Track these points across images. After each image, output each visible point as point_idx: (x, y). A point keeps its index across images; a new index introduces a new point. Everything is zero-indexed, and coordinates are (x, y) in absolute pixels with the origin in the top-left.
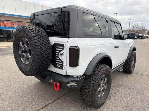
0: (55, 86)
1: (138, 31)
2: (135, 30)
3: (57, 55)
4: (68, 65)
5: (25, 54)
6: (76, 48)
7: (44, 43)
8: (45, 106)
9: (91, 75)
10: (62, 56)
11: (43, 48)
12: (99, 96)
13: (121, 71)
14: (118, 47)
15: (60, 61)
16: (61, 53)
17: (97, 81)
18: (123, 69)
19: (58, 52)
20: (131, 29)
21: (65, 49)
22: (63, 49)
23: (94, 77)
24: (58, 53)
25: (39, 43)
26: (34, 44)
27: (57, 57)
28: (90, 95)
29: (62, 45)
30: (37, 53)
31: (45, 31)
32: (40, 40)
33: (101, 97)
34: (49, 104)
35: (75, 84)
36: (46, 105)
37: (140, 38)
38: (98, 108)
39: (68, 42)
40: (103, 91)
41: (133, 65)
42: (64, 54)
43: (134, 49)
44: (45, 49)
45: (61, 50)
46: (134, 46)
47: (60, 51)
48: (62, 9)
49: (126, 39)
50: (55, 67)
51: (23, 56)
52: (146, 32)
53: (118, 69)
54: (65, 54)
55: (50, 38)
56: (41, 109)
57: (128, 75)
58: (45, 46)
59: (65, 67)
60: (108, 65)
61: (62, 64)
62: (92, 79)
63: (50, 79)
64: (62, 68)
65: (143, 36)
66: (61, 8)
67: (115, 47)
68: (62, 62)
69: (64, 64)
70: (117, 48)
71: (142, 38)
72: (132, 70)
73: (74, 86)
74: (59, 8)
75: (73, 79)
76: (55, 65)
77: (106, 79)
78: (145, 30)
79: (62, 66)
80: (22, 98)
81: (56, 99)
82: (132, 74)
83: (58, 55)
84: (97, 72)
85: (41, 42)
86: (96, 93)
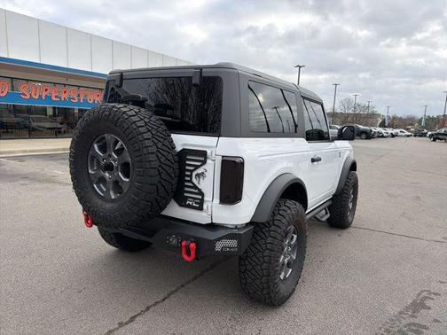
0: (184, 249)
1: (358, 117)
2: (349, 114)
3: (188, 176)
4: (217, 200)
5: (107, 174)
6: (238, 160)
7: (164, 148)
8: (148, 308)
9: (266, 225)
10: (201, 179)
11: (163, 159)
12: (282, 277)
13: (323, 219)
14: (319, 160)
15: (196, 191)
16: (200, 171)
17: (279, 237)
18: (329, 215)
19: (192, 168)
20: (339, 111)
21: (209, 161)
22: (204, 162)
23: (273, 228)
24: (192, 171)
25: (154, 149)
26: (145, 151)
27: (188, 181)
28: (264, 271)
29: (204, 154)
30: (152, 170)
31: (162, 120)
32: (156, 141)
33: (285, 279)
34: (156, 303)
35: (233, 243)
36: (150, 304)
37: (363, 136)
38: (279, 305)
39: (218, 147)
40: (289, 265)
41: (351, 206)
42: (206, 174)
43: (353, 167)
44: (167, 162)
45: (199, 164)
46: (352, 158)
47: (197, 167)
48: (204, 70)
49: (333, 140)
50: (181, 205)
51: (102, 180)
52: (377, 121)
53: (317, 214)
54: (209, 175)
55: (173, 136)
56: (139, 315)
57: (339, 232)
58: (165, 154)
59: (210, 205)
60: (300, 203)
61: (200, 197)
62: (267, 234)
63: (170, 235)
64: (200, 208)
65: (371, 131)
66: (201, 69)
67: (313, 160)
68: (201, 194)
69: (205, 199)
70: (315, 163)
71: (368, 136)
72: (350, 218)
73: (230, 248)
74: (196, 69)
75: (229, 232)
76: (182, 202)
77: (295, 236)
78: (373, 115)
79: (201, 202)
80: (81, 292)
81: (172, 293)
82: (349, 230)
83: (191, 176)
84: (278, 217)
85: (160, 145)
86: (277, 266)
